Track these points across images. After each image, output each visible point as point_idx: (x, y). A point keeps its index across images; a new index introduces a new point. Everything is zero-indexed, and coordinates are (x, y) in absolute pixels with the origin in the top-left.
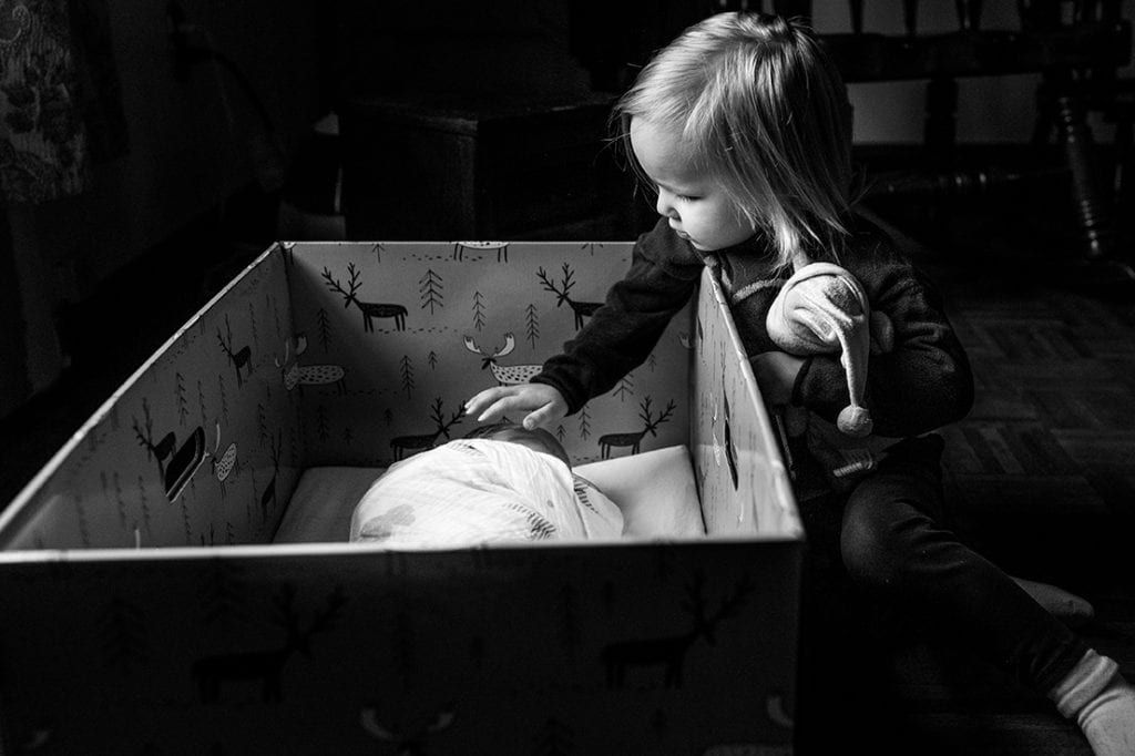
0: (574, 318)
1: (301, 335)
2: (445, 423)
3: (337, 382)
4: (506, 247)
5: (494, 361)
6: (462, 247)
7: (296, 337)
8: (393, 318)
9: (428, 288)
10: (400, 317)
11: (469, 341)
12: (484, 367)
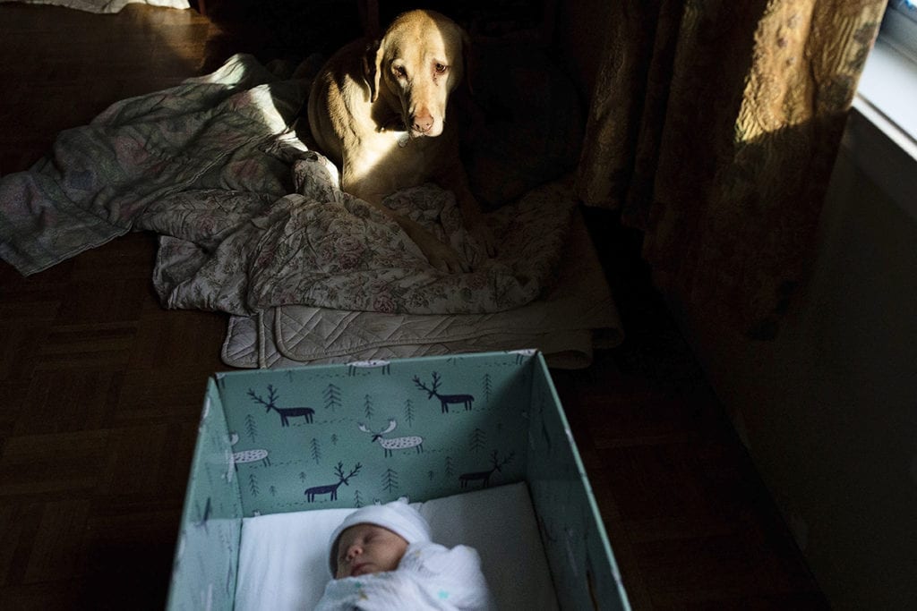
0: (441, 407)
1: (234, 433)
2: (345, 476)
3: (263, 460)
4: (388, 365)
5: (381, 436)
6: (355, 368)
7: (230, 434)
8: (304, 417)
9: (330, 395)
10: (309, 416)
11: (361, 425)
12: (373, 441)
